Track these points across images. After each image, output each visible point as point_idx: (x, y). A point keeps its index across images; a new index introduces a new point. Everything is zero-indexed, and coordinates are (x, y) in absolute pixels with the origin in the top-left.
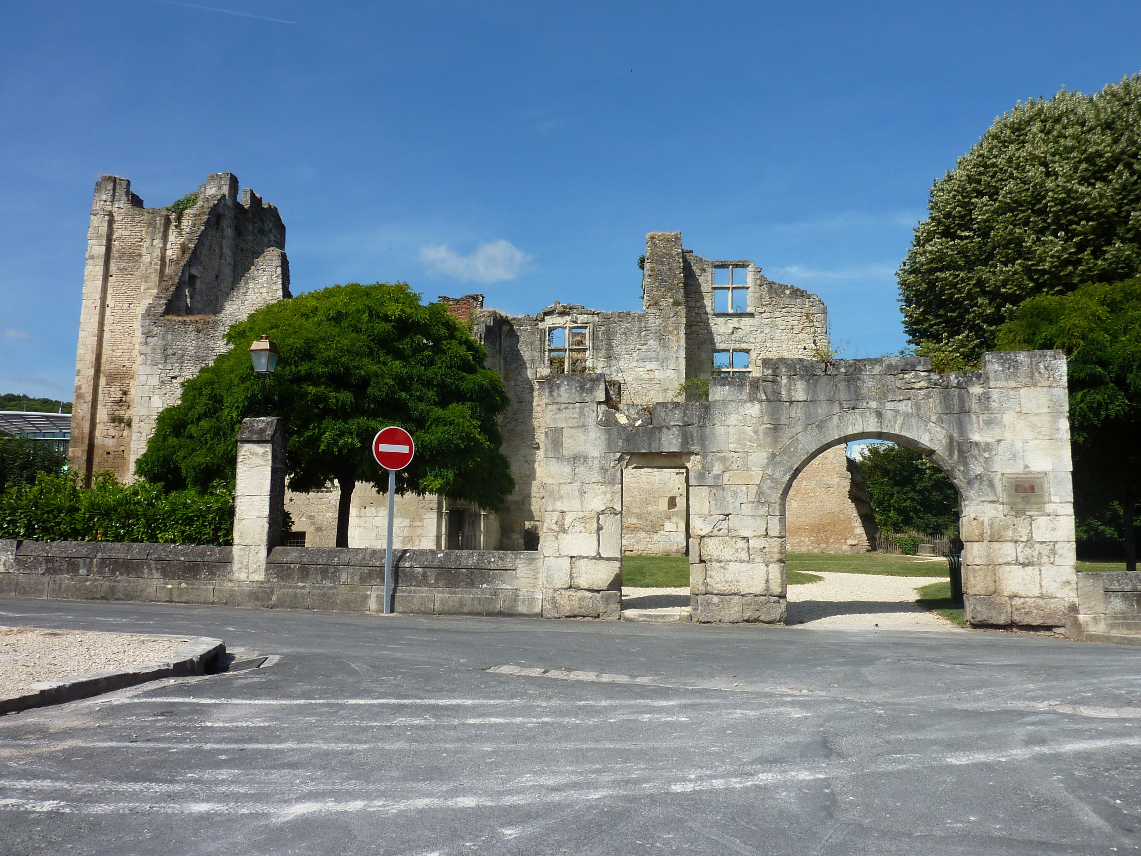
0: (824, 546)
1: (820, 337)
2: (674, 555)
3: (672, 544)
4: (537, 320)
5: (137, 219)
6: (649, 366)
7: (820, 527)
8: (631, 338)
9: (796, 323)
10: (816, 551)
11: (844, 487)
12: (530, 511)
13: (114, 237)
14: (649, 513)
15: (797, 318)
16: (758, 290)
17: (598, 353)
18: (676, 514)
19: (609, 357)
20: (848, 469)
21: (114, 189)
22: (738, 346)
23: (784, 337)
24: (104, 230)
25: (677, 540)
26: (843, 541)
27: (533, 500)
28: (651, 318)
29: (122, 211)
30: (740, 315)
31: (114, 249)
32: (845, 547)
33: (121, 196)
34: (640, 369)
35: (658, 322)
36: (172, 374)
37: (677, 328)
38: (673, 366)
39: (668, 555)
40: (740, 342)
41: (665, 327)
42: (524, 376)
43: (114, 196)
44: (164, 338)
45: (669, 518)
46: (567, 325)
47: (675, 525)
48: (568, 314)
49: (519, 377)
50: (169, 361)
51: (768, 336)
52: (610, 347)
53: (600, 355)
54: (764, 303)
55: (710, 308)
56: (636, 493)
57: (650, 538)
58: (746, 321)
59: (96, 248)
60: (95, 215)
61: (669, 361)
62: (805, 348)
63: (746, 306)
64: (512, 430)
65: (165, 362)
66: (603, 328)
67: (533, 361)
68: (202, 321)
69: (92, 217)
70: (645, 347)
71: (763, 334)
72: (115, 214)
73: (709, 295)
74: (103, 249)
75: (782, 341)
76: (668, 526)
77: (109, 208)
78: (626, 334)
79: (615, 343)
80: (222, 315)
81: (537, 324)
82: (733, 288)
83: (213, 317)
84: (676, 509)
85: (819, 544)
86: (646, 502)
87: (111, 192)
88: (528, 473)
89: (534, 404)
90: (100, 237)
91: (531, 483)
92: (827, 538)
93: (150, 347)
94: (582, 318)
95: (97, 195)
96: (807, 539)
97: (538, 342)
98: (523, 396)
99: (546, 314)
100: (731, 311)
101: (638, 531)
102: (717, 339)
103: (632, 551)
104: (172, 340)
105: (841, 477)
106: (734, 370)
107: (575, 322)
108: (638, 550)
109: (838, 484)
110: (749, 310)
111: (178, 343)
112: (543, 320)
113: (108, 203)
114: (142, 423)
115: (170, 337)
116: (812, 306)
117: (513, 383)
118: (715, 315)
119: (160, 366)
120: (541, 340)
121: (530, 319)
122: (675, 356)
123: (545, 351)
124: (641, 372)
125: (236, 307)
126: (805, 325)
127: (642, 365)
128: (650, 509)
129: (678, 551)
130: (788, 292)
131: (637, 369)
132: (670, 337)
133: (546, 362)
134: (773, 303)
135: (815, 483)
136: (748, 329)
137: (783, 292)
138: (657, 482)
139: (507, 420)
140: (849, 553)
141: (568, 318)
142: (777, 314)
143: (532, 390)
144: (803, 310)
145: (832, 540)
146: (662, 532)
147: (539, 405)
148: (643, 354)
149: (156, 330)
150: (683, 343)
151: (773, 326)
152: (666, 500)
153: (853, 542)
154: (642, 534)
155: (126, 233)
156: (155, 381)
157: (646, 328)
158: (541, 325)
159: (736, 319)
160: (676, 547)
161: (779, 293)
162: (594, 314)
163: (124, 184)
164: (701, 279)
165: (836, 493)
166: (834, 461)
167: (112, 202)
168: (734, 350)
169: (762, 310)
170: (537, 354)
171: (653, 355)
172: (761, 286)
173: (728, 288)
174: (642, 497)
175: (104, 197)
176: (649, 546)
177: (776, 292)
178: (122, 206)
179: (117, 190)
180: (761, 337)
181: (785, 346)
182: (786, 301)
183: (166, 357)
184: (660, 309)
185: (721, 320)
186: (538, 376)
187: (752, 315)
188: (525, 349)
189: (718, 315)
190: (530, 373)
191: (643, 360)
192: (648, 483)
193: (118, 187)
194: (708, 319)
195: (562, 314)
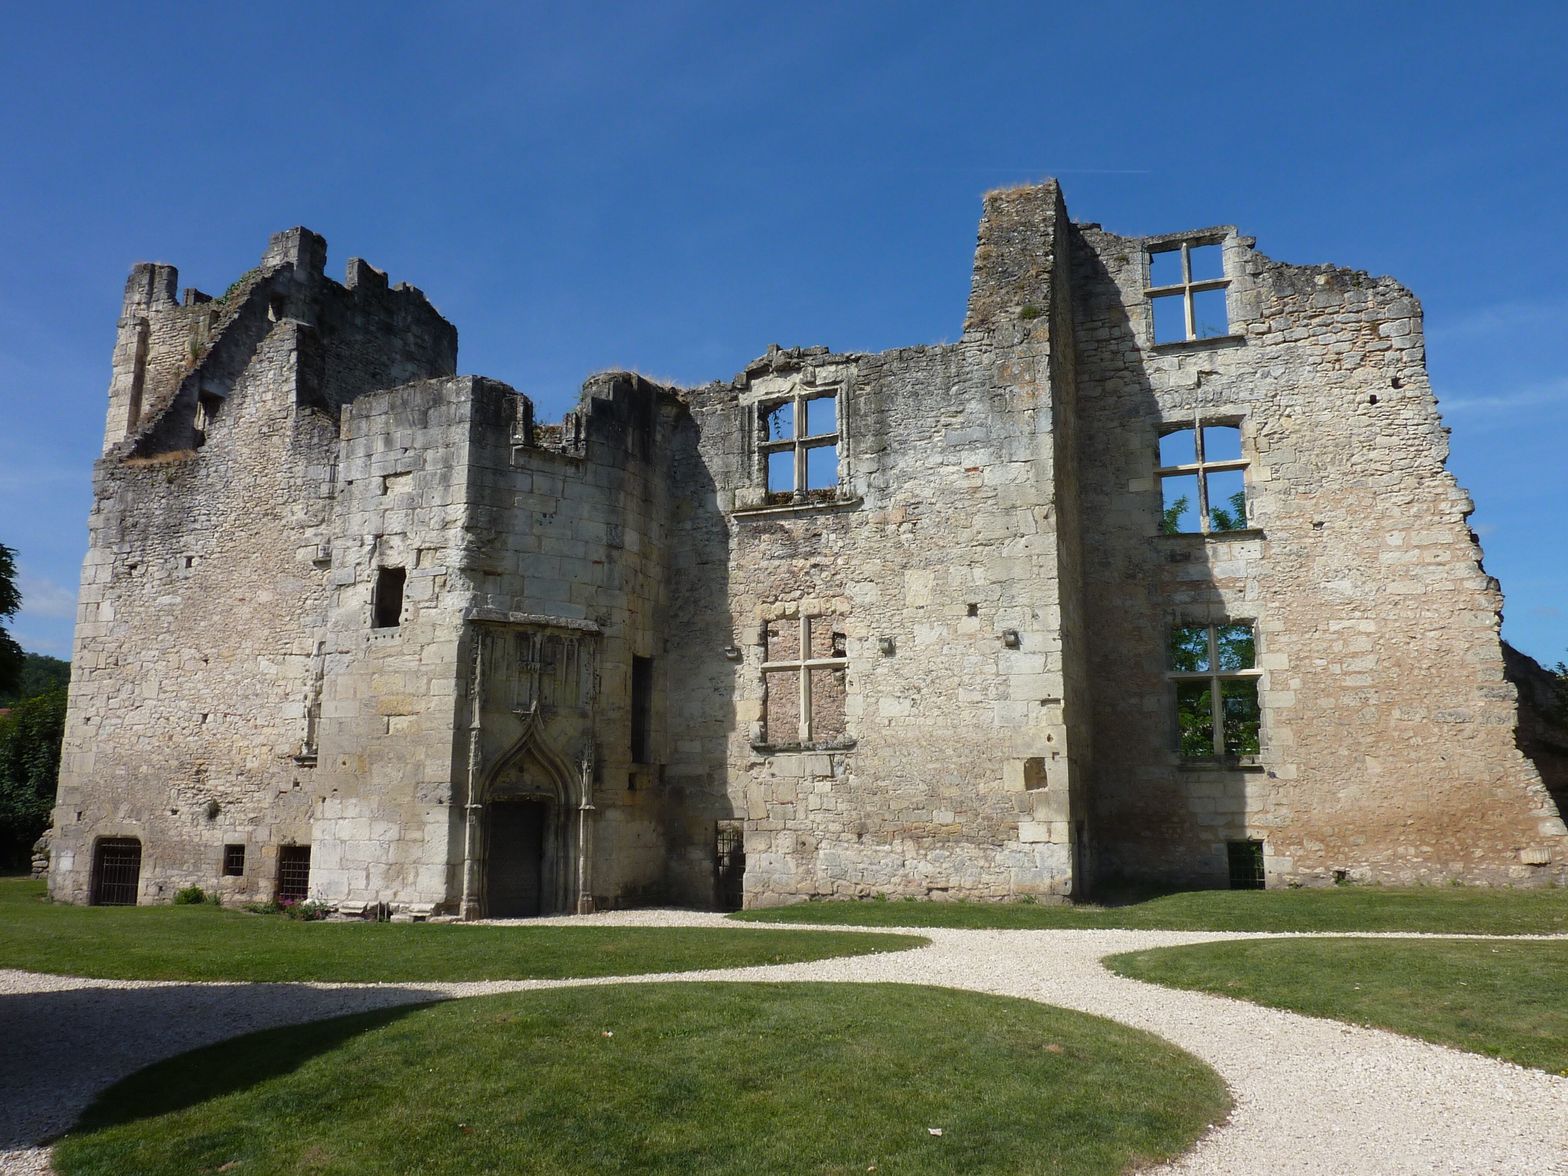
0: (1458, 866)
1: (1407, 372)
2: (1043, 902)
3: (1039, 875)
4: (734, 388)
5: (178, 325)
6: (969, 459)
7: (1446, 819)
8: (929, 402)
9: (1346, 346)
10: (1438, 880)
11: (1501, 720)
12: (725, 796)
13: (149, 358)
14: (982, 799)
15: (1348, 335)
16: (1249, 285)
17: (858, 443)
18: (1046, 800)
19: (882, 450)
20: (1509, 675)
21: (151, 283)
22: (1211, 412)
23: (1319, 380)
24: (133, 348)
25: (1052, 862)
26: (1509, 854)
27: (731, 773)
28: (972, 353)
29: (160, 315)
30: (1212, 344)
31: (148, 377)
32: (1515, 871)
33: (160, 292)
34: (951, 469)
35: (986, 359)
36: (130, 561)
37: (1030, 366)
38: (1023, 455)
39: (1029, 901)
40: (1217, 401)
41: (1003, 367)
42: (710, 508)
43: (150, 293)
44: (122, 500)
45: (1028, 810)
46: (796, 392)
47: (1043, 828)
48: (798, 370)
49: (701, 511)
50: (127, 538)
51: (1282, 382)
52: (882, 429)
53: (863, 447)
54: (1266, 312)
55: (1143, 337)
56: (949, 752)
57: (986, 858)
58: (1227, 356)
59: (122, 377)
60: (123, 327)
61: (1015, 444)
62: (1373, 400)
63: (1225, 324)
64: (688, 623)
65: (122, 540)
66: (868, 389)
67: (727, 475)
68: (177, 463)
69: (120, 330)
70: (960, 419)
71: (1269, 380)
72: (151, 322)
73: (1139, 310)
74: (130, 378)
75: (1316, 390)
76: (1028, 830)
77: (144, 314)
78: (916, 394)
79: (893, 417)
80: (205, 448)
81: (736, 398)
82: (1193, 289)
83: (192, 454)
84: (1046, 789)
85: (1446, 863)
86: (973, 772)
87: (147, 287)
88: (719, 715)
89: (732, 564)
90: (126, 361)
91: (725, 737)
92: (1465, 847)
93: (102, 517)
94: (825, 374)
95: (128, 295)
96: (1412, 850)
97: (737, 436)
98: (708, 550)
99: (753, 374)
100: (1190, 337)
101: (957, 842)
102: (1163, 401)
103: (945, 889)
104: (134, 500)
105: (1491, 694)
106: (1207, 465)
107: (811, 384)
108: (960, 889)
109: (1484, 712)
110: (1234, 329)
111: (141, 505)
112: (747, 388)
113: (143, 306)
114: (86, 651)
115: (130, 496)
116: (1384, 303)
117: (688, 525)
118: (1154, 349)
119: (115, 549)
120: (742, 429)
121: (722, 389)
122: (1027, 429)
123: (751, 452)
124: (952, 475)
125: (226, 430)
126: (1369, 347)
127: (952, 459)
128: (982, 788)
129: (1053, 891)
130: (1321, 280)
131: (944, 470)
132: (1016, 389)
133: (755, 475)
134: (1287, 309)
135: (1423, 712)
136: (1233, 371)
137: (1310, 281)
138: (997, 723)
139: (679, 603)
140: (1529, 884)
141: (797, 377)
142: (1299, 332)
143: (726, 535)
144: (1363, 316)
145: (1479, 853)
146: (1012, 845)
147: (740, 567)
148: (955, 435)
149: (113, 486)
150: (1045, 399)
151: (1291, 359)
152: (1020, 766)
153: (1538, 857)
154: (967, 850)
155: (164, 349)
156: (105, 576)
157: (961, 377)
158: (744, 400)
159: (1204, 354)
160: (1048, 881)
161: (1299, 285)
162: (848, 361)
163: (165, 272)
164: (1119, 280)
165: (1482, 736)
166: (1469, 657)
167: (148, 304)
168: (1206, 423)
169: (1264, 328)
170: (735, 460)
171: (977, 433)
172: (1255, 275)
173: (1182, 291)
174: (963, 760)
175: (137, 298)
176: (985, 878)
177: (1293, 285)
178: (160, 308)
179: (156, 284)
180: (1264, 387)
181: (1322, 401)
182: (1319, 300)
183: (123, 532)
184: (989, 331)
185: (1169, 361)
186: (738, 504)
187: (1240, 341)
188: (712, 452)
189: (1161, 350)
190: (721, 502)
191: (956, 447)
192: (976, 726)
193: (157, 280)
194: (1141, 361)
195: (785, 370)
